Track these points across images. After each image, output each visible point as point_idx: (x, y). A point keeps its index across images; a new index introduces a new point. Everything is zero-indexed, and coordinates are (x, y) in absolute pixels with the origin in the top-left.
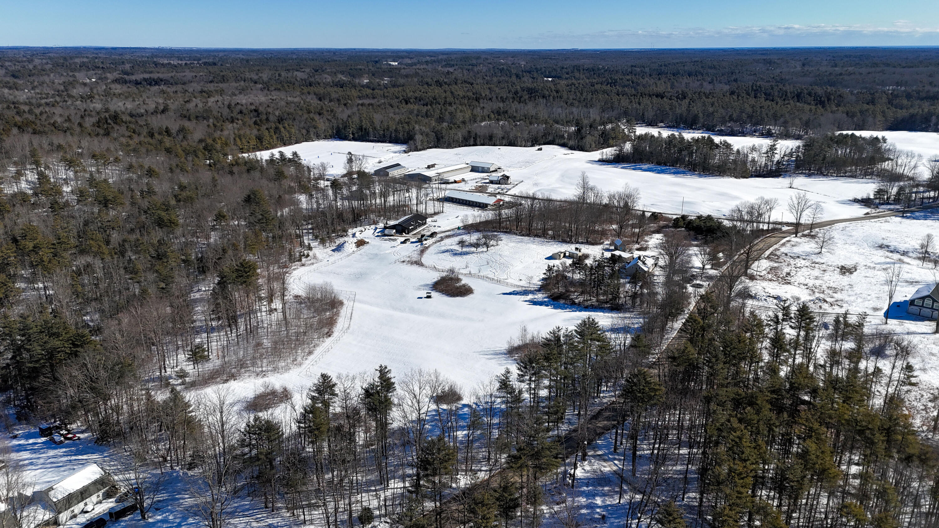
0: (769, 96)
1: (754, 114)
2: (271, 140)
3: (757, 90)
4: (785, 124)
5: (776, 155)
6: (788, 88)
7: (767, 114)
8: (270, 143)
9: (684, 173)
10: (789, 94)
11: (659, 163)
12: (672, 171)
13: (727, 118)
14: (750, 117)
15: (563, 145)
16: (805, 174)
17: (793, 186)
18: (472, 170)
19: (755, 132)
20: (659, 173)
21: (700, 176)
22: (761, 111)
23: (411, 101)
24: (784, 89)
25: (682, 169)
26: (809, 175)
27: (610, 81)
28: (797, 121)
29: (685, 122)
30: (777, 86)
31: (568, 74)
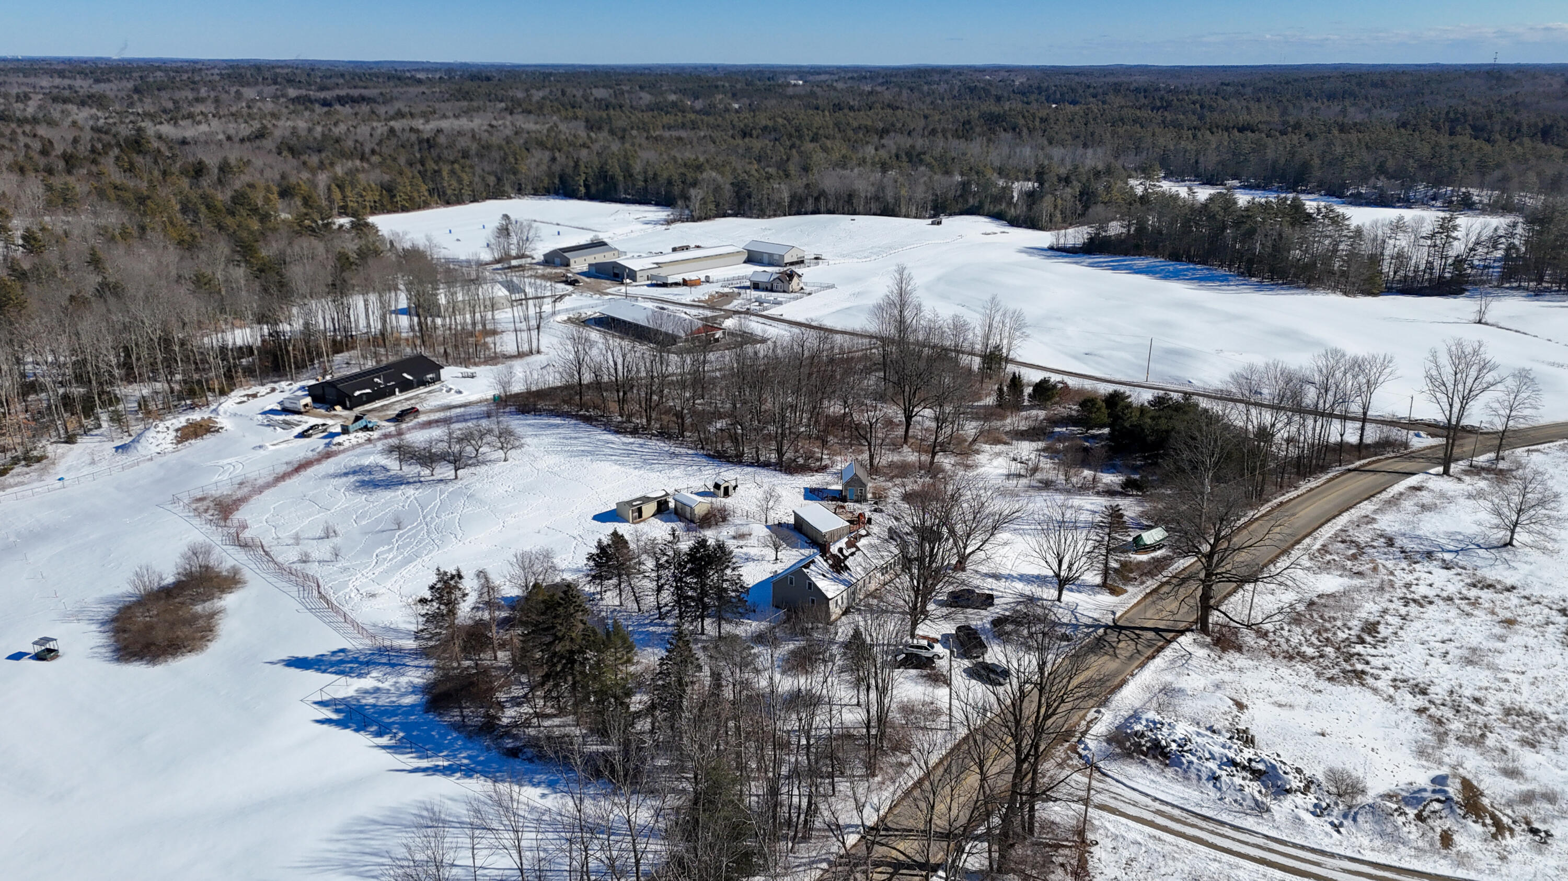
0: (1479, 131)
1: (1435, 161)
2: (415, 195)
3: (1457, 119)
4: (1503, 183)
5: (1456, 243)
6: (1526, 117)
7: (1463, 161)
8: (411, 199)
9: (1224, 279)
10: (1525, 129)
11: (1175, 257)
12: (1199, 274)
13: (1372, 168)
14: (1424, 166)
15: (997, 216)
16: (1527, 289)
17: (1488, 318)
18: (748, 261)
19: (1434, 198)
20: (1165, 278)
21: (1260, 287)
22: (1451, 155)
23: (755, 133)
24: (1517, 118)
25: (1221, 272)
26: (1537, 294)
27: (1159, 104)
28: (1532, 177)
29: (1282, 178)
30: (1502, 112)
31: (1094, 96)
